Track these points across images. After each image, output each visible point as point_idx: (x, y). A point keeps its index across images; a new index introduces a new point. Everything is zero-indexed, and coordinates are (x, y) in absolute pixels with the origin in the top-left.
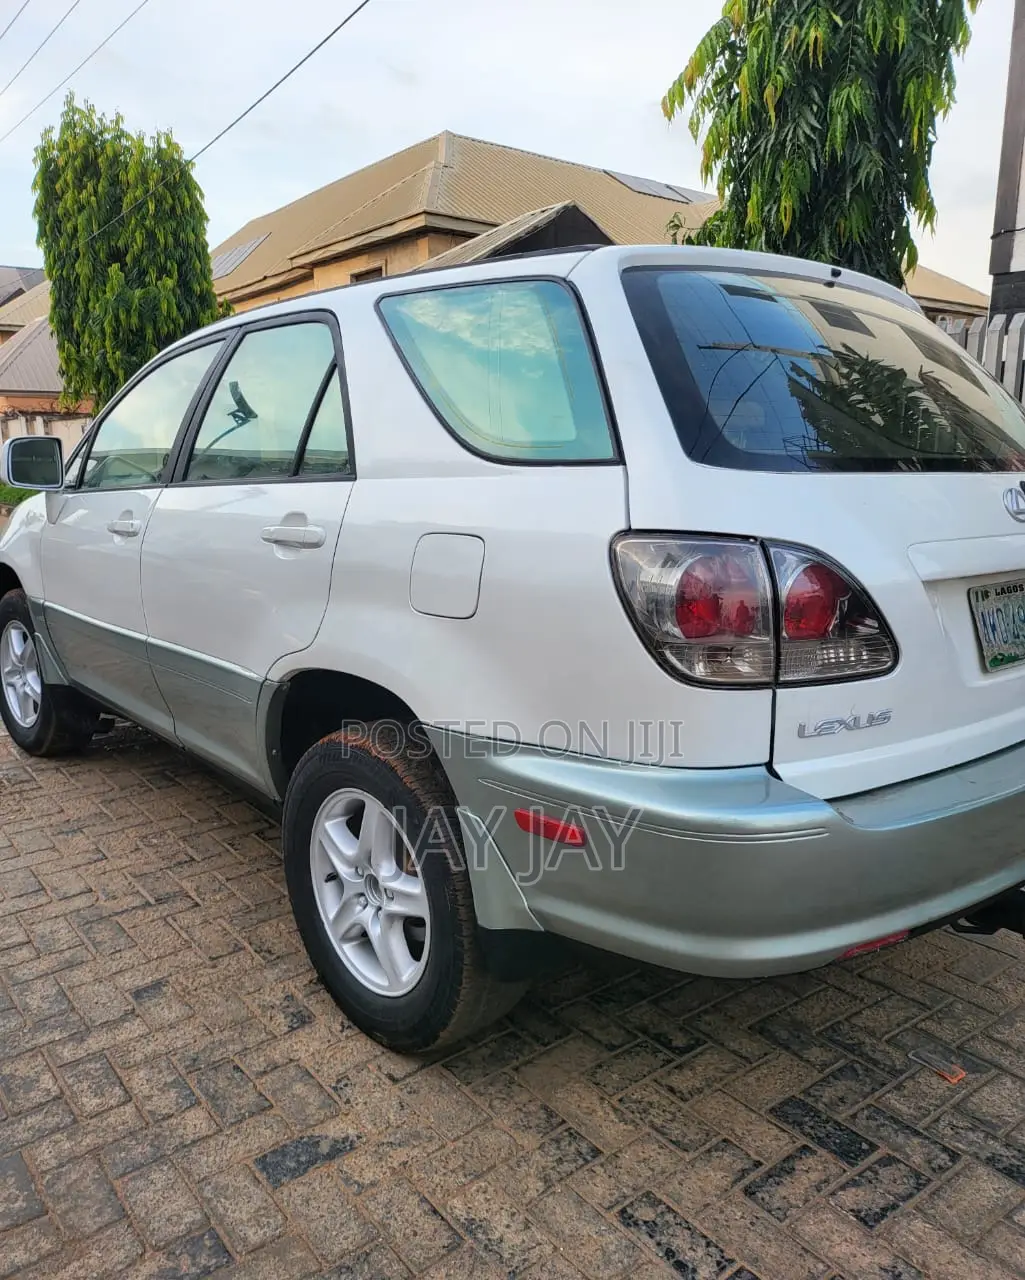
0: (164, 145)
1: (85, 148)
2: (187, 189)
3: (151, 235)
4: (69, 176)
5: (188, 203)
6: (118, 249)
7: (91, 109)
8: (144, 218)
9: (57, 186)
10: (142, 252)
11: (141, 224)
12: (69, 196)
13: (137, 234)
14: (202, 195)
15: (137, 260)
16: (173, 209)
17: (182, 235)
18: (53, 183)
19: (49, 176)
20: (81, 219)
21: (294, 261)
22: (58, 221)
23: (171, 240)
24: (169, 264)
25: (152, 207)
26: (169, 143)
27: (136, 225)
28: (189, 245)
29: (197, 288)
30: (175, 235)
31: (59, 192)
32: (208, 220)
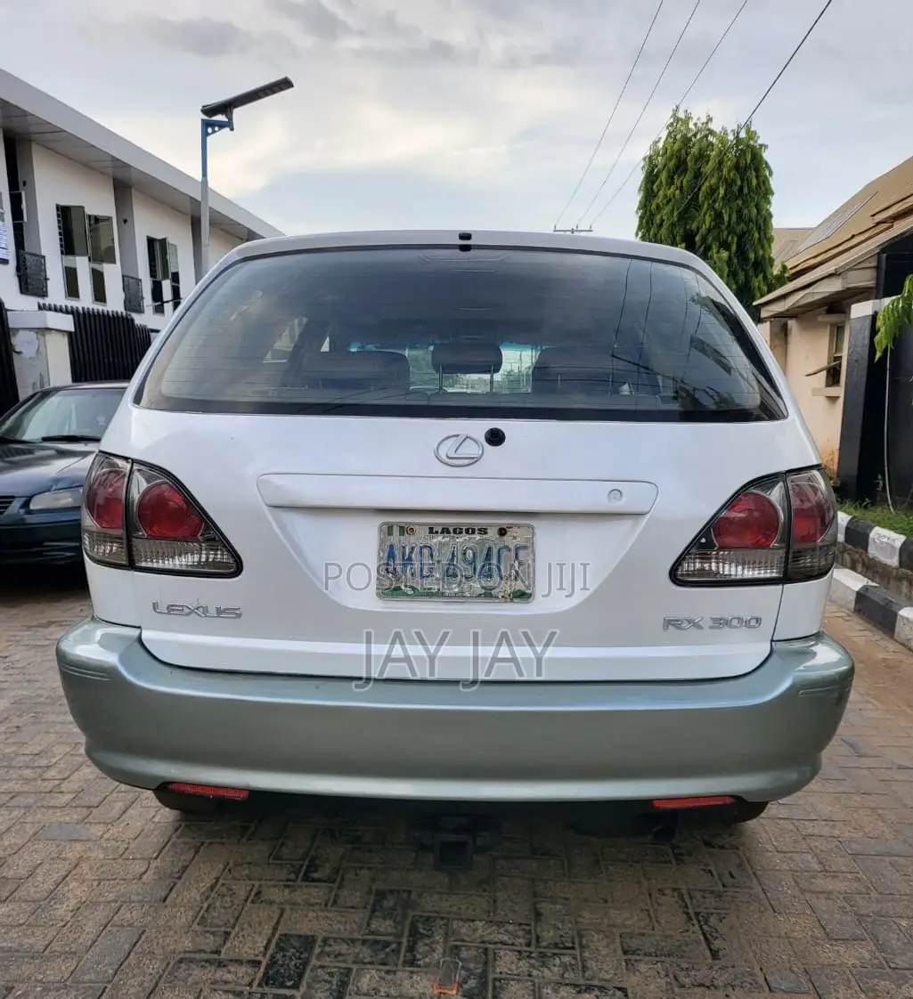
0: (743, 135)
1: (679, 150)
2: (757, 170)
3: (718, 216)
4: (663, 176)
5: (754, 182)
6: (692, 231)
7: (689, 118)
8: (715, 201)
9: (655, 187)
10: (709, 231)
11: (711, 207)
12: (661, 193)
13: (707, 217)
14: (771, 173)
15: (704, 239)
16: (741, 189)
17: (746, 211)
18: (653, 183)
19: (651, 178)
20: (667, 210)
21: (876, 217)
22: (652, 215)
23: (734, 217)
24: (730, 238)
25: (722, 191)
26: (748, 131)
27: (708, 209)
28: (751, 220)
29: (752, 256)
30: (739, 212)
31: (656, 190)
32: (772, 193)
